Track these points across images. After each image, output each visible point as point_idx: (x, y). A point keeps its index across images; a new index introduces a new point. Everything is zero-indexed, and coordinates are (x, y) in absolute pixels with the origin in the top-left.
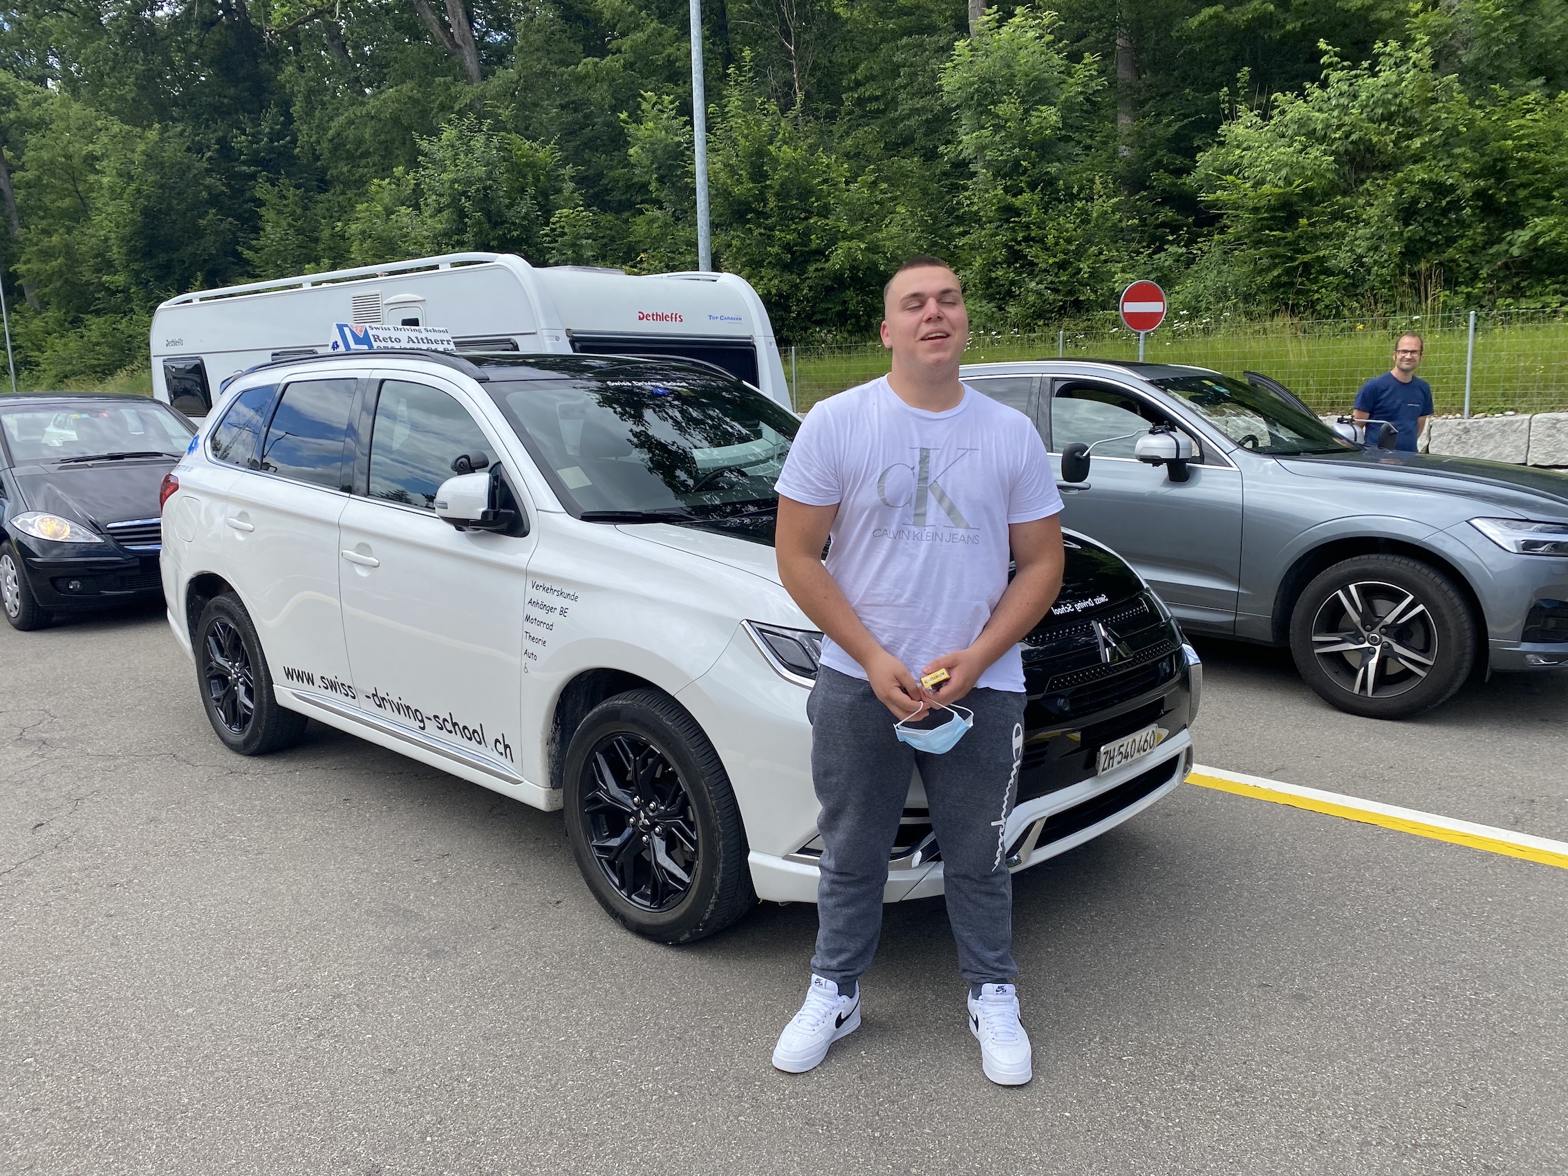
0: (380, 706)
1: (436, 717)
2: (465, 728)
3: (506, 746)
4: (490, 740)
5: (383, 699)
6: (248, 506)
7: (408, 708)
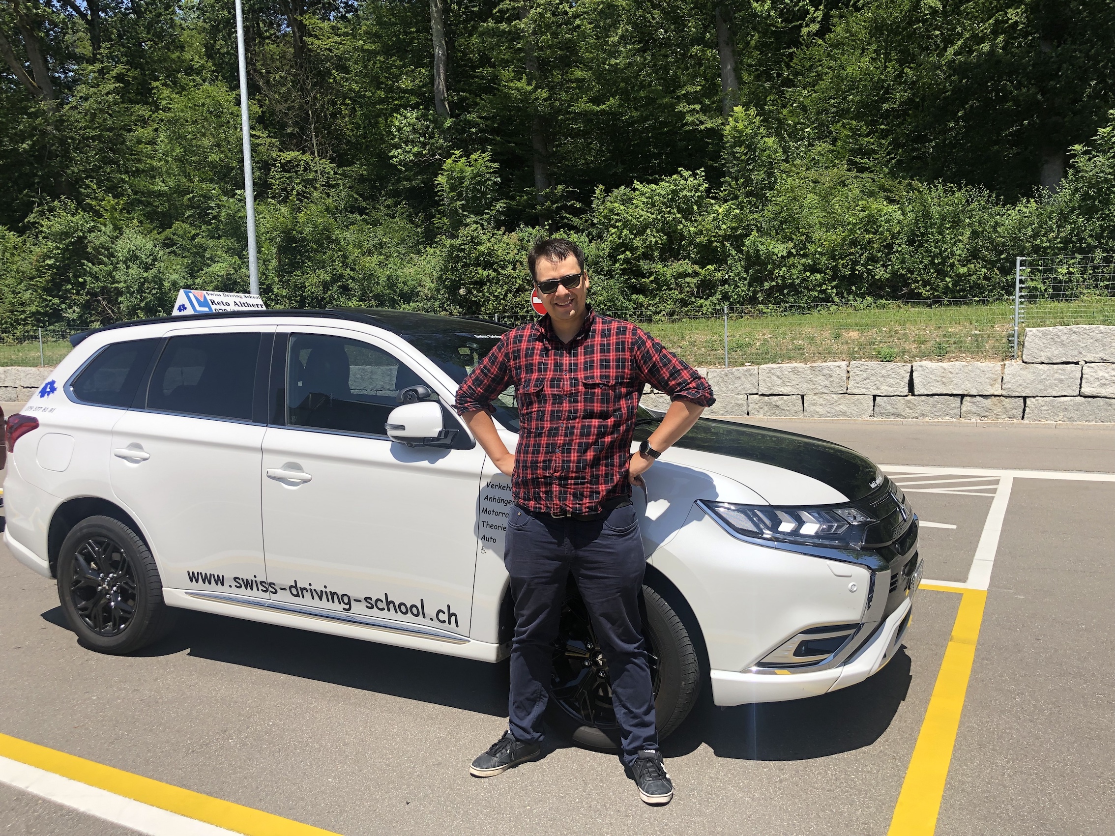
0: (297, 595)
1: (366, 599)
2: (401, 604)
3: (450, 615)
4: (431, 611)
5: (302, 589)
7: (333, 594)
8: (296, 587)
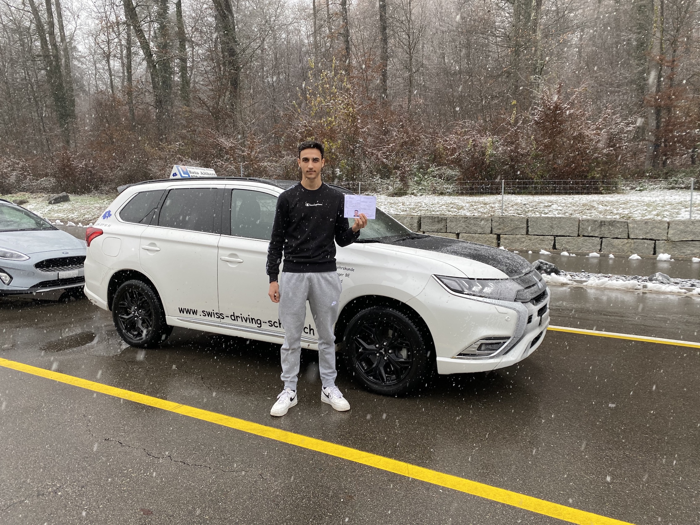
0: (235, 320)
1: (269, 322)
3: (310, 329)
5: (237, 317)
6: (153, 241)
7: (252, 319)
8: (234, 316)
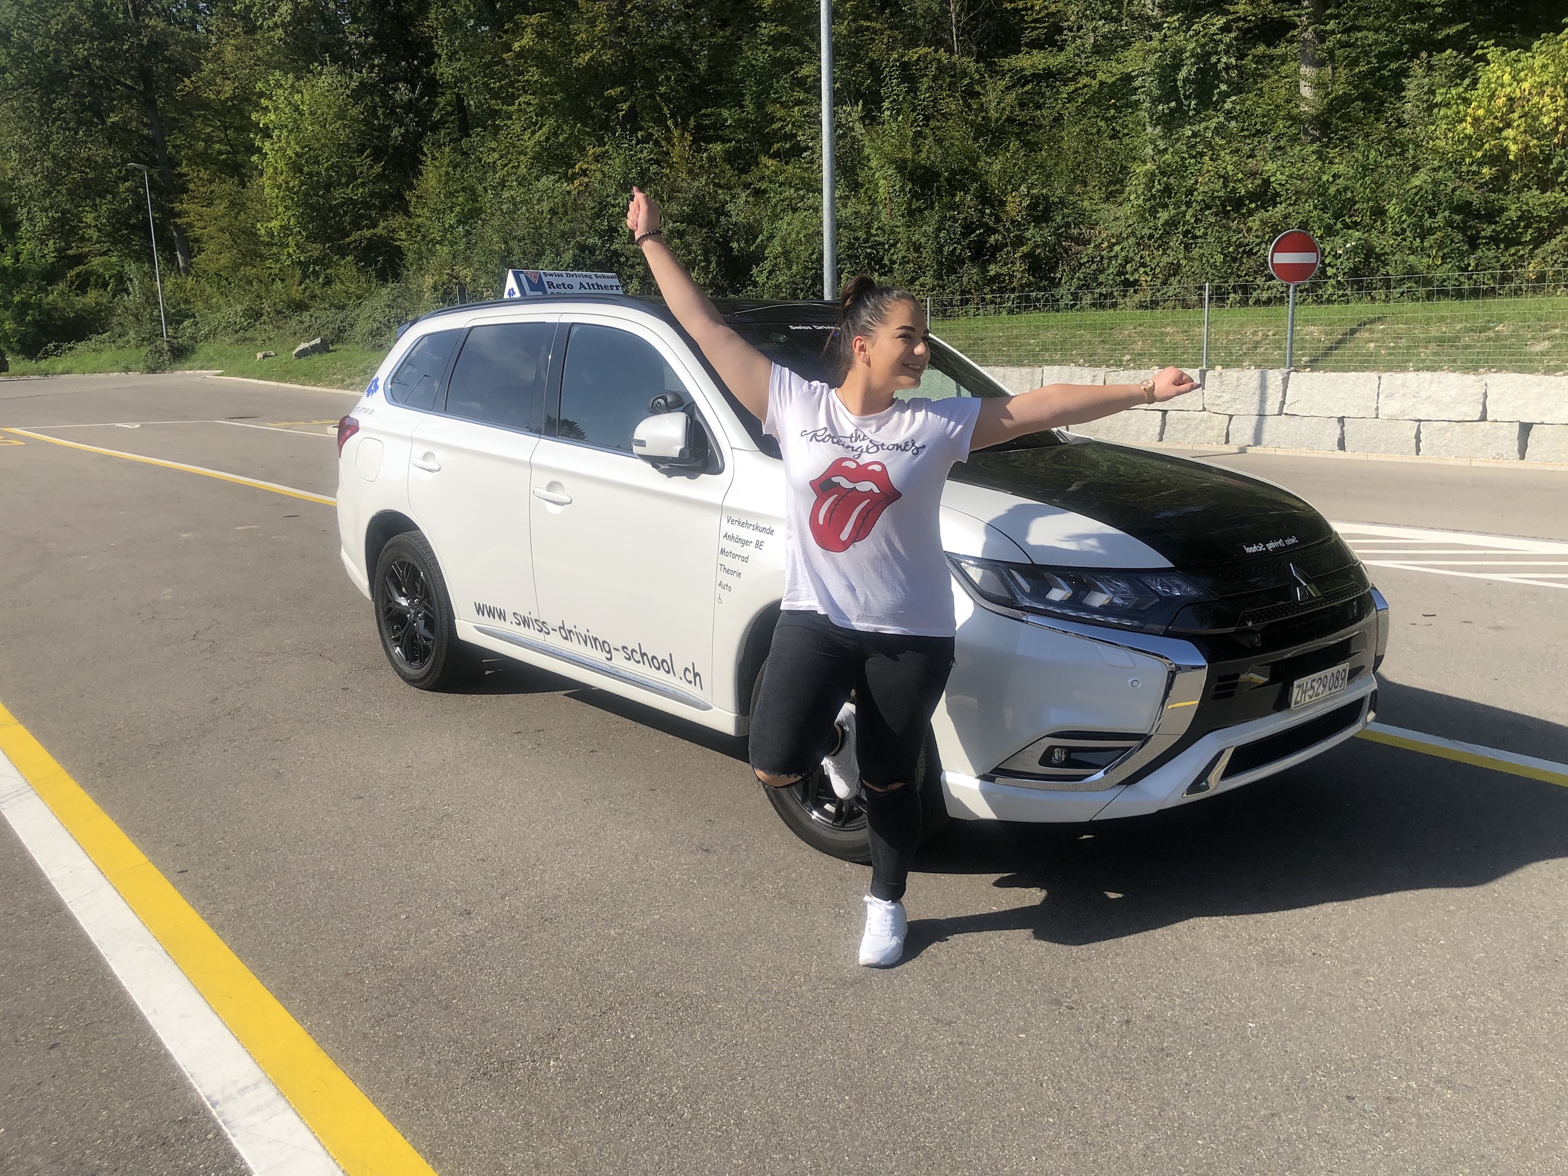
3: (696, 675)
6: (431, 447)
8: (563, 628)
